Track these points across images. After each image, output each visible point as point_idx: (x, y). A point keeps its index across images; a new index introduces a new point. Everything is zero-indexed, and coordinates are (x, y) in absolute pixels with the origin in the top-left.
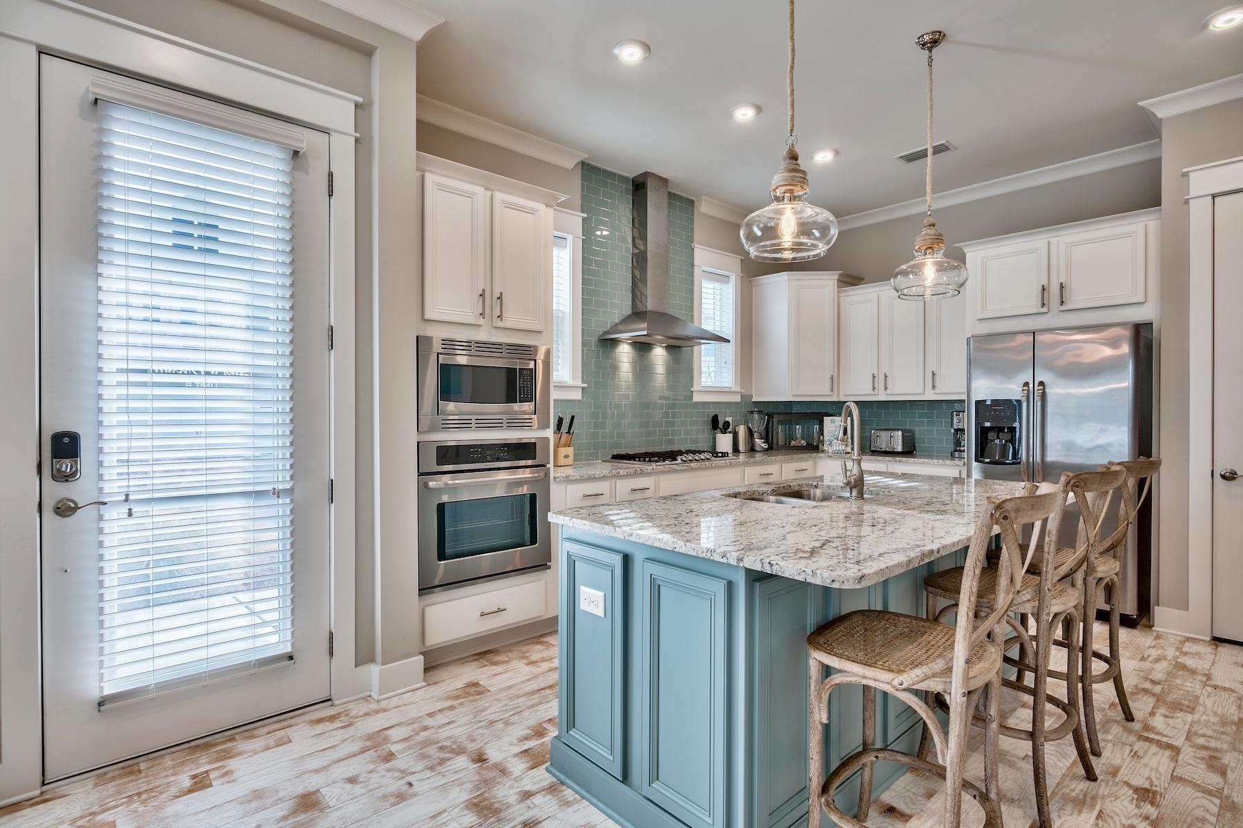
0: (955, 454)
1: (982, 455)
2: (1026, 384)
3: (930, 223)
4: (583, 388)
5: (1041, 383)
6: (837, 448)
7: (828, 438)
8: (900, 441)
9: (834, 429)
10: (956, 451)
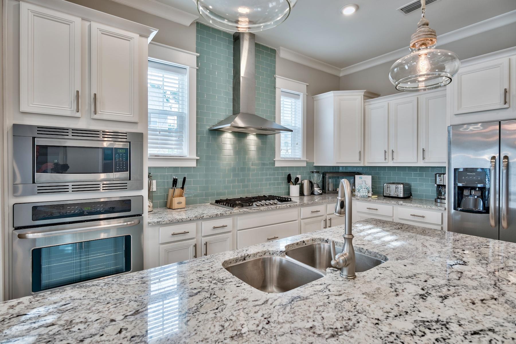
0: (437, 201)
1: (459, 206)
2: (494, 158)
3: (424, 22)
4: (197, 160)
5: (506, 157)
6: (363, 194)
7: (357, 188)
8: (402, 191)
9: (362, 182)
10: (438, 198)
